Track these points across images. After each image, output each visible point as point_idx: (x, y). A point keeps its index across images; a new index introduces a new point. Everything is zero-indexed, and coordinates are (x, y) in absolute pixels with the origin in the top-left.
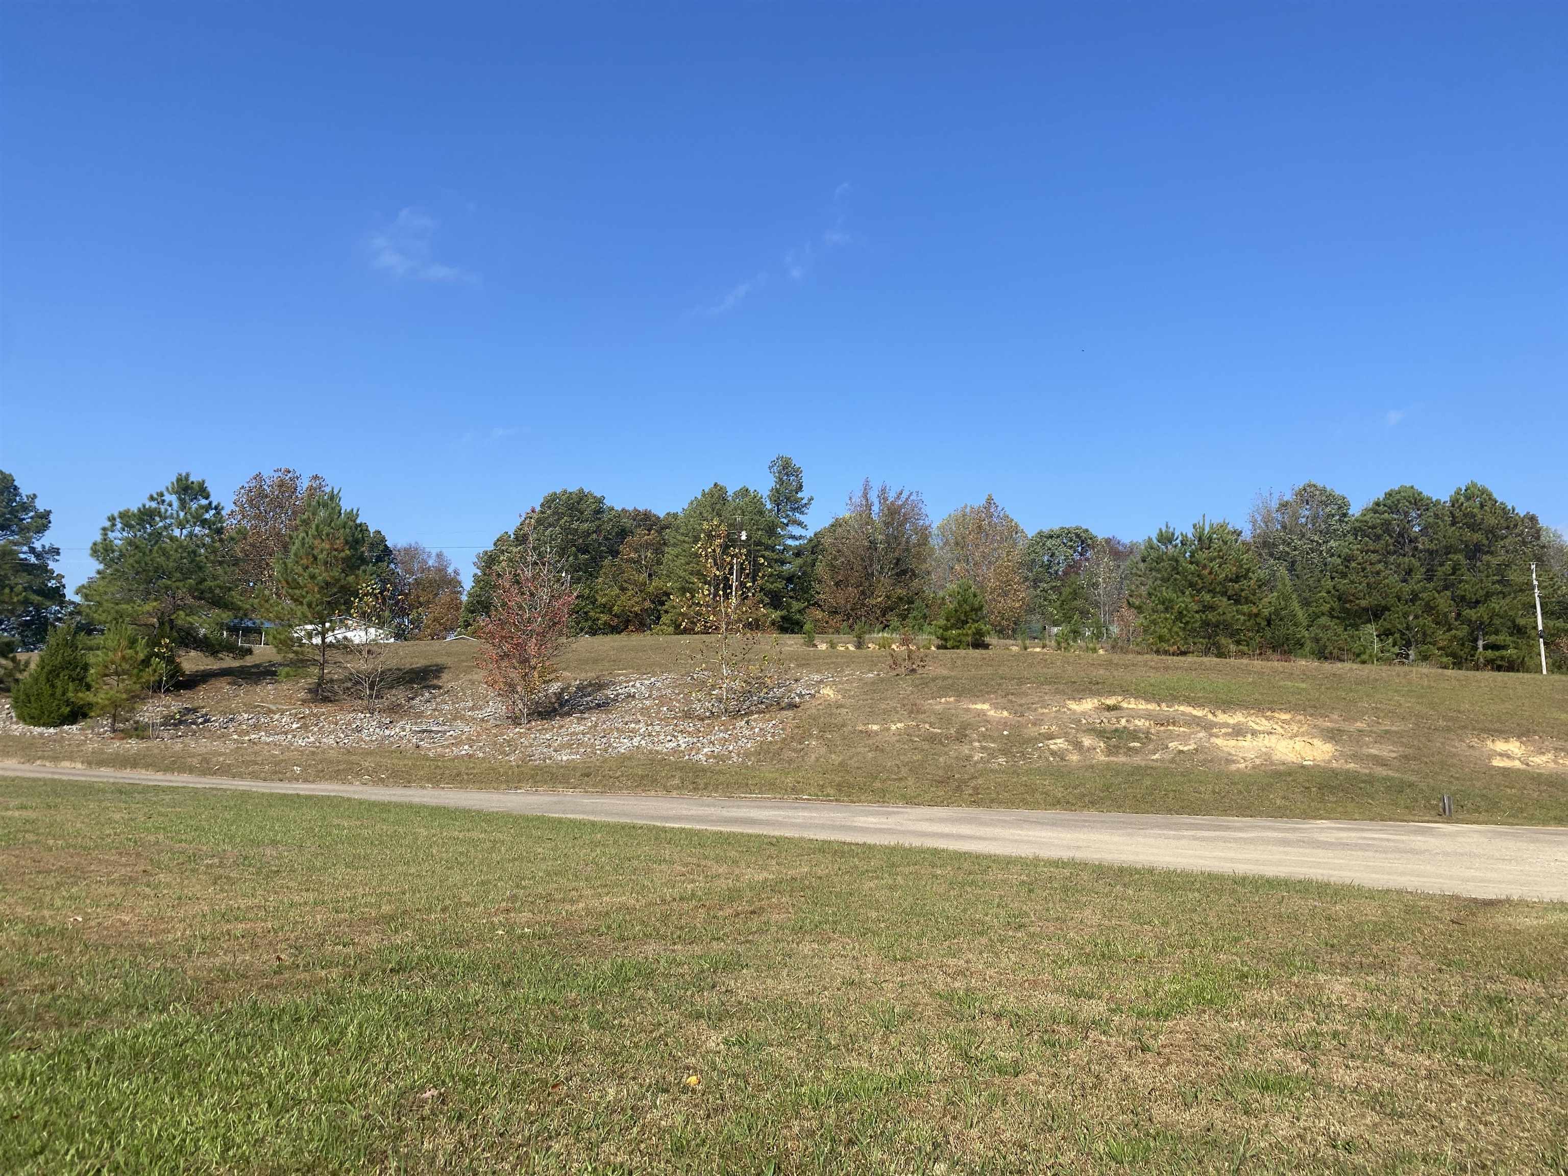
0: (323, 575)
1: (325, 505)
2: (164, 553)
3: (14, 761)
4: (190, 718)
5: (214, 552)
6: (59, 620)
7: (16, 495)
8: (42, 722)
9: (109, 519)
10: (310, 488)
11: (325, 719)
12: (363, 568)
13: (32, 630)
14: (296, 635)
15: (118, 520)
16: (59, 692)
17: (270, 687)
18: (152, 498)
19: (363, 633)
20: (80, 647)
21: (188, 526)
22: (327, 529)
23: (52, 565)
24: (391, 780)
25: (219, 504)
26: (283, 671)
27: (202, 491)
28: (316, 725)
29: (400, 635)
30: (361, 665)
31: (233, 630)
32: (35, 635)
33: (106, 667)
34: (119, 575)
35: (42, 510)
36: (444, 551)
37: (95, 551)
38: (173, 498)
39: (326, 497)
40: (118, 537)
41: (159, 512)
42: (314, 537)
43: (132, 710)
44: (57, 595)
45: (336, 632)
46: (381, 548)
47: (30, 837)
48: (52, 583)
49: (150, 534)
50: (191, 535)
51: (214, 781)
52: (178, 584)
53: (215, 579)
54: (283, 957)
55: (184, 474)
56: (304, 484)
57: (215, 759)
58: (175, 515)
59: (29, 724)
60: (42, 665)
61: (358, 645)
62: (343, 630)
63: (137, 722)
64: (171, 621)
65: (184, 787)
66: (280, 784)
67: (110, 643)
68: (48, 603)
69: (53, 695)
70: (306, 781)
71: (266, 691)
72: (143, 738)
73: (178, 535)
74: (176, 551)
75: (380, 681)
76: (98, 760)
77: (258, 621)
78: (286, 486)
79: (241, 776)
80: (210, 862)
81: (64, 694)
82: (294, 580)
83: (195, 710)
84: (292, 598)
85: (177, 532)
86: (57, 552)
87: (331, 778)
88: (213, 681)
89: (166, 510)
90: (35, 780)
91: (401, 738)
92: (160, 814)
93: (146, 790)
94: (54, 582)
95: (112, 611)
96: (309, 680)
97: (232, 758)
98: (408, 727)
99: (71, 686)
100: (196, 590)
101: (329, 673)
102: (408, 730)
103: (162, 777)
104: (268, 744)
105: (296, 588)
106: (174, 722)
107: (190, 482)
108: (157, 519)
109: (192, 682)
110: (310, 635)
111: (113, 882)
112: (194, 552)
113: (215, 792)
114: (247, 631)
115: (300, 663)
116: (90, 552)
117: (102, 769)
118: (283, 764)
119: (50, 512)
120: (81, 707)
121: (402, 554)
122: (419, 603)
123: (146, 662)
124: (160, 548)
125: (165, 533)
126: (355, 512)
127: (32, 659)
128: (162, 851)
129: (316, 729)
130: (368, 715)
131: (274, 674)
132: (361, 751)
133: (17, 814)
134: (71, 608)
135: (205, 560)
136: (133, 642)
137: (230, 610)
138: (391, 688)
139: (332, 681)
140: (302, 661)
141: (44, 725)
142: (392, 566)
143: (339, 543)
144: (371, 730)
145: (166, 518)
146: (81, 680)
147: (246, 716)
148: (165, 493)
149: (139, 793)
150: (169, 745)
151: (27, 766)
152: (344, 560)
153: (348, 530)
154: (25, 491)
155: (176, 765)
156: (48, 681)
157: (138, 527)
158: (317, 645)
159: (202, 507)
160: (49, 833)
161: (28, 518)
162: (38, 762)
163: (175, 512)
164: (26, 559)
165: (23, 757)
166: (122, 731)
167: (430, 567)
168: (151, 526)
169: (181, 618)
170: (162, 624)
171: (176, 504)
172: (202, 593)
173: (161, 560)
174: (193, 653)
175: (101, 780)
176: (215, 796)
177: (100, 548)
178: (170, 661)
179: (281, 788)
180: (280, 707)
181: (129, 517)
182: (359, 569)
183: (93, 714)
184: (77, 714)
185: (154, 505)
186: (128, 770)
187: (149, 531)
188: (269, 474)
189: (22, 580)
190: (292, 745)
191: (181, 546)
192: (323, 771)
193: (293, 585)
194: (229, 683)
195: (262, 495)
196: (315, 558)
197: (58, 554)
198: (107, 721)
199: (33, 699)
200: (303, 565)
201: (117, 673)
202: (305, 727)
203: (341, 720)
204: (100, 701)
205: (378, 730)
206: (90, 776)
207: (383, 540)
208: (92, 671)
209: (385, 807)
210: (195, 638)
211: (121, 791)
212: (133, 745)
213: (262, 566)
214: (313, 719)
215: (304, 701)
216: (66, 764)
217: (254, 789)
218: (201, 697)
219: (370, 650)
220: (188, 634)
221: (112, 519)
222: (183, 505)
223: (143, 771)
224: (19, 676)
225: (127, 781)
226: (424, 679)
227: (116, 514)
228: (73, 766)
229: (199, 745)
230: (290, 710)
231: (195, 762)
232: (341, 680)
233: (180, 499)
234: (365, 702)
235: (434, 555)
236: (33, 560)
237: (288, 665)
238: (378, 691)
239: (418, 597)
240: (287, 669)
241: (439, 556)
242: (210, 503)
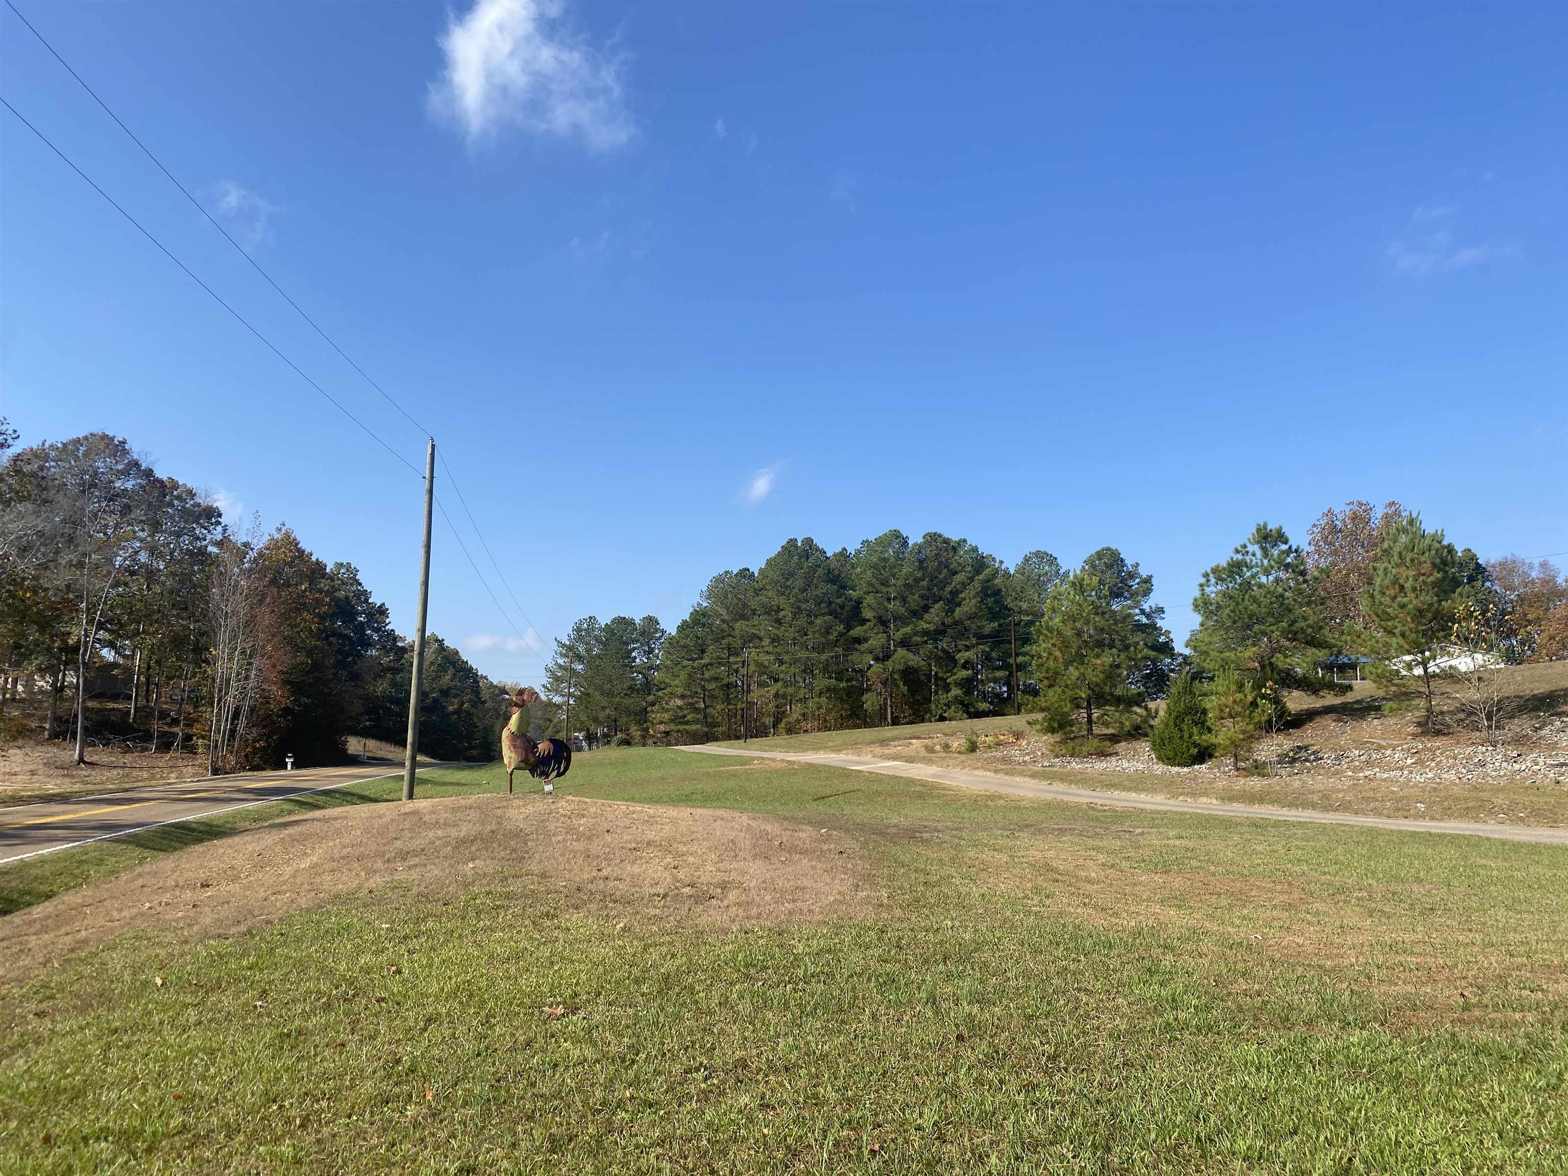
0: (1413, 601)
1: (1405, 531)
2: (1255, 600)
3: (1162, 797)
4: (1303, 754)
5: (1300, 593)
6: (1172, 671)
7: (1123, 566)
8: (1176, 762)
9: (1204, 576)
10: (1386, 516)
11: (1441, 754)
12: (1459, 590)
13: (1152, 682)
14: (1395, 668)
15: (1211, 575)
16: (1186, 736)
17: (1376, 722)
18: (1237, 551)
19: (1469, 660)
20: (1197, 693)
21: (1273, 572)
22: (1409, 556)
23: (1159, 623)
24: (1532, 819)
25: (1298, 547)
26: (1387, 706)
27: (1281, 537)
28: (1433, 760)
29: (1511, 658)
30: (1471, 694)
31: (1329, 668)
32: (1155, 686)
33: (1222, 710)
34: (1220, 624)
35: (1144, 576)
36: (1548, 559)
37: (1196, 607)
38: (1256, 548)
39: (1404, 523)
40: (1213, 590)
41: (1246, 563)
42: (1398, 566)
43: (1249, 750)
44: (1166, 648)
45: (1438, 661)
46: (1472, 566)
47: (1194, 863)
48: (1162, 639)
49: (1240, 585)
50: (1278, 580)
51: (1339, 817)
52: (1272, 628)
53: (1306, 620)
54: (1466, 993)
55: (1262, 524)
56: (1378, 513)
57: (1334, 796)
58: (1260, 564)
59: (1167, 764)
60: (1169, 711)
61: (1465, 673)
62: (1446, 658)
63: (1256, 761)
64: (1271, 664)
65: (1311, 822)
66: (1406, 822)
67: (1220, 689)
68: (1162, 657)
69: (1181, 738)
70: (1433, 818)
71: (1372, 726)
72: (1264, 776)
73: (1265, 582)
74: (1265, 597)
75: (1498, 710)
76: (1230, 797)
77: (1353, 657)
78: (1360, 518)
79: (1364, 813)
80: (1360, 895)
81: (1190, 737)
82: (1385, 612)
83: (1306, 748)
84: (1385, 630)
85: (1264, 579)
86: (1161, 610)
87: (1461, 816)
88: (1318, 719)
89: (1251, 561)
90: (1182, 813)
91: (1535, 773)
92: (1298, 848)
93: (1277, 824)
94: (1163, 637)
95: (1219, 659)
96: (1417, 714)
97: (1351, 794)
98: (1541, 761)
99: (1195, 730)
100: (1290, 632)
101: (1438, 705)
102: (1541, 763)
103: (1286, 813)
104: (1384, 780)
105: (1388, 620)
106: (1291, 759)
107: (1268, 530)
108: (1245, 569)
109: (1298, 721)
110: (1409, 667)
111: (1275, 907)
112: (1282, 596)
113: (1343, 828)
114: (1342, 668)
115: (1404, 696)
116: (1192, 607)
117: (1234, 805)
118: (1405, 802)
119: (1151, 576)
120: (1207, 748)
121: (1498, 569)
122: (1527, 620)
123: (1254, 704)
124: (1251, 596)
125: (1253, 582)
126: (1439, 533)
127: (1160, 706)
128: (1311, 882)
129: (1433, 764)
130: (1490, 748)
131: (1378, 709)
132: (1489, 787)
133: (1178, 843)
134: (1180, 660)
135: (1293, 603)
136: (1240, 687)
137: (1324, 648)
138: (1512, 717)
139: (1442, 713)
140: (1406, 694)
141: (1179, 765)
142: (1488, 584)
143: (1426, 568)
144: (1497, 764)
145: (1252, 568)
146: (1203, 723)
147: (1357, 752)
148: (1248, 545)
149: (1272, 827)
150: (1288, 782)
151: (1172, 802)
152: (1435, 584)
153: (1433, 552)
154: (1129, 562)
155: (1297, 801)
156: (1176, 726)
157: (1229, 579)
158: (1419, 677)
159: (1283, 552)
160: (1208, 861)
161: (1135, 584)
162: (1181, 798)
163: (1259, 561)
164: (1139, 620)
165: (1168, 793)
166: (1244, 769)
167: (1533, 580)
168: (1241, 577)
169: (1280, 661)
170: (1263, 667)
171: (1259, 554)
172: (1295, 634)
173: (1254, 607)
174: (1295, 693)
175: (1236, 814)
176: (1343, 831)
177: (1200, 602)
178: (1277, 701)
179: (1409, 826)
180: (1390, 742)
181: (1220, 571)
182: (1454, 592)
183: (1217, 754)
184: (1203, 755)
185: (1240, 557)
186: (1257, 806)
187: (1239, 581)
188: (1342, 510)
189: (1138, 638)
190: (1410, 781)
191: (1269, 592)
192: (1450, 808)
193: (1384, 617)
194: (1335, 721)
195: (1334, 530)
196: (1402, 587)
197: (1163, 612)
198: (1230, 761)
199: (1166, 742)
200: (1390, 595)
201: (1231, 716)
202: (1420, 762)
203: (1460, 754)
204: (1222, 742)
205: (1504, 764)
206: (1226, 811)
207: (1474, 558)
208: (1210, 715)
209: (1535, 849)
210: (1294, 678)
211: (1259, 825)
212: (1255, 783)
213: (1347, 600)
214: (1429, 755)
215: (1415, 736)
216: (1204, 800)
217: (1380, 826)
218: (1308, 735)
219: (1479, 677)
220: (1288, 674)
221: (1206, 575)
222: (1266, 553)
223: (1270, 807)
224: (1152, 722)
225: (1259, 816)
226: (1551, 706)
227: (1209, 571)
228: (1209, 801)
229: (1316, 782)
230: (1402, 745)
231: (1316, 798)
232: (1452, 711)
233: (1262, 548)
234: (1484, 734)
235: (1536, 565)
236: (1144, 620)
237: (1391, 699)
238: (1498, 722)
239: (1525, 615)
240: (1390, 704)
241: (1544, 565)
242: (1290, 548)
